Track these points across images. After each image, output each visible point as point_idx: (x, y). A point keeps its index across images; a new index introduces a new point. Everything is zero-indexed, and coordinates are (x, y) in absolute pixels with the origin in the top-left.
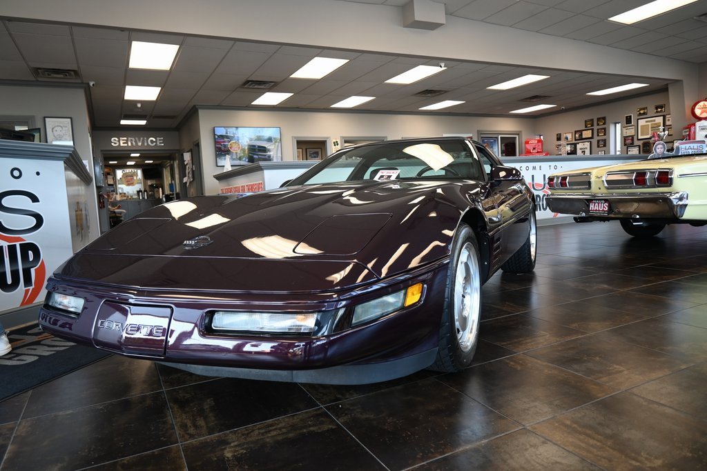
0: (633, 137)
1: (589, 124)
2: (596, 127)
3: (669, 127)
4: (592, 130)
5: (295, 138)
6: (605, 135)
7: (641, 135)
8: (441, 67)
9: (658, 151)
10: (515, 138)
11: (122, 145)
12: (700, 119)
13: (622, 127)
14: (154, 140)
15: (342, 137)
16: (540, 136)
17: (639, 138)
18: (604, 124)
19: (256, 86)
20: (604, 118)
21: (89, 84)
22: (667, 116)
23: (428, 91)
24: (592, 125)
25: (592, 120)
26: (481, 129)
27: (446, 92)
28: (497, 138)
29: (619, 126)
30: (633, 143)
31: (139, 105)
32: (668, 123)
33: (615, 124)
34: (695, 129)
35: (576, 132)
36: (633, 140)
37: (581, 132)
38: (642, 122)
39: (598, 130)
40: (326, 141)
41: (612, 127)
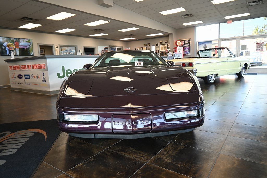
0: (158, 50)
1: (145, 45)
2: (147, 47)
3: (169, 48)
4: (146, 47)
5: (39, 44)
6: (150, 49)
7: (161, 50)
8: (109, 21)
9: (170, 55)
10: (121, 48)
12: (178, 46)
13: (155, 47)
15: (59, 45)
16: (129, 48)
17: (161, 51)
18: (150, 45)
19: (27, 20)
20: (150, 44)
22: (168, 44)
23: (98, 30)
24: (146, 46)
25: (146, 44)
26: (110, 45)
27: (104, 30)
28: (115, 48)
29: (154, 46)
30: (158, 52)
32: (168, 47)
33: (153, 46)
34: (177, 49)
35: (141, 48)
36: (158, 51)
37: (142, 48)
38: (161, 46)
39: (148, 47)
40: (53, 46)
41: (152, 47)
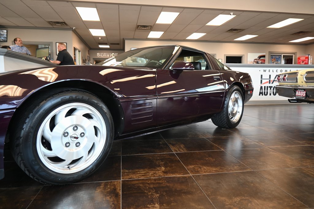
8: (231, 15)
10: (293, 56)
11: (101, 56)
14: (114, 54)
16: (309, 55)
19: (143, 28)
21: (73, 28)
23: (233, 29)
26: (270, 51)
27: (243, 30)
28: (281, 56)
31: (100, 38)
